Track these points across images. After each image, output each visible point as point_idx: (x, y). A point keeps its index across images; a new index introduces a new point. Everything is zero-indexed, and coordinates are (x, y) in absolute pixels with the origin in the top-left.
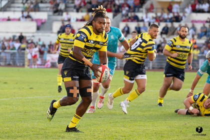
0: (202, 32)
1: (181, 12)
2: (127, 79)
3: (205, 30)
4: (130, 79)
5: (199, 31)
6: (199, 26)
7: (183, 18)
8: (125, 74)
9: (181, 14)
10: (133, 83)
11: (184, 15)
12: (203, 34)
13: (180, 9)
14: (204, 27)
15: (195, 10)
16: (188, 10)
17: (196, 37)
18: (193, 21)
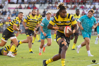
0: (13, 14)
1: (3, 3)
2: (3, 39)
3: (15, 12)
4: (5, 40)
5: (12, 13)
6: (12, 11)
7: (4, 6)
8: (3, 36)
9: (3, 5)
10: (6, 42)
11: (4, 5)
12: (14, 14)
13: (2, 2)
14: (14, 11)
15: (10, 3)
16: (7, 3)
17: (10, 16)
18: (9, 8)
